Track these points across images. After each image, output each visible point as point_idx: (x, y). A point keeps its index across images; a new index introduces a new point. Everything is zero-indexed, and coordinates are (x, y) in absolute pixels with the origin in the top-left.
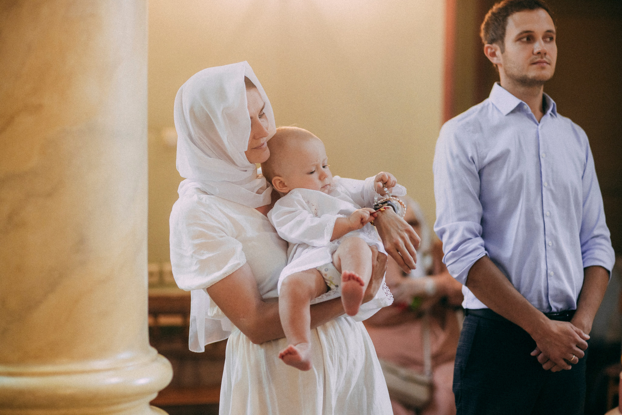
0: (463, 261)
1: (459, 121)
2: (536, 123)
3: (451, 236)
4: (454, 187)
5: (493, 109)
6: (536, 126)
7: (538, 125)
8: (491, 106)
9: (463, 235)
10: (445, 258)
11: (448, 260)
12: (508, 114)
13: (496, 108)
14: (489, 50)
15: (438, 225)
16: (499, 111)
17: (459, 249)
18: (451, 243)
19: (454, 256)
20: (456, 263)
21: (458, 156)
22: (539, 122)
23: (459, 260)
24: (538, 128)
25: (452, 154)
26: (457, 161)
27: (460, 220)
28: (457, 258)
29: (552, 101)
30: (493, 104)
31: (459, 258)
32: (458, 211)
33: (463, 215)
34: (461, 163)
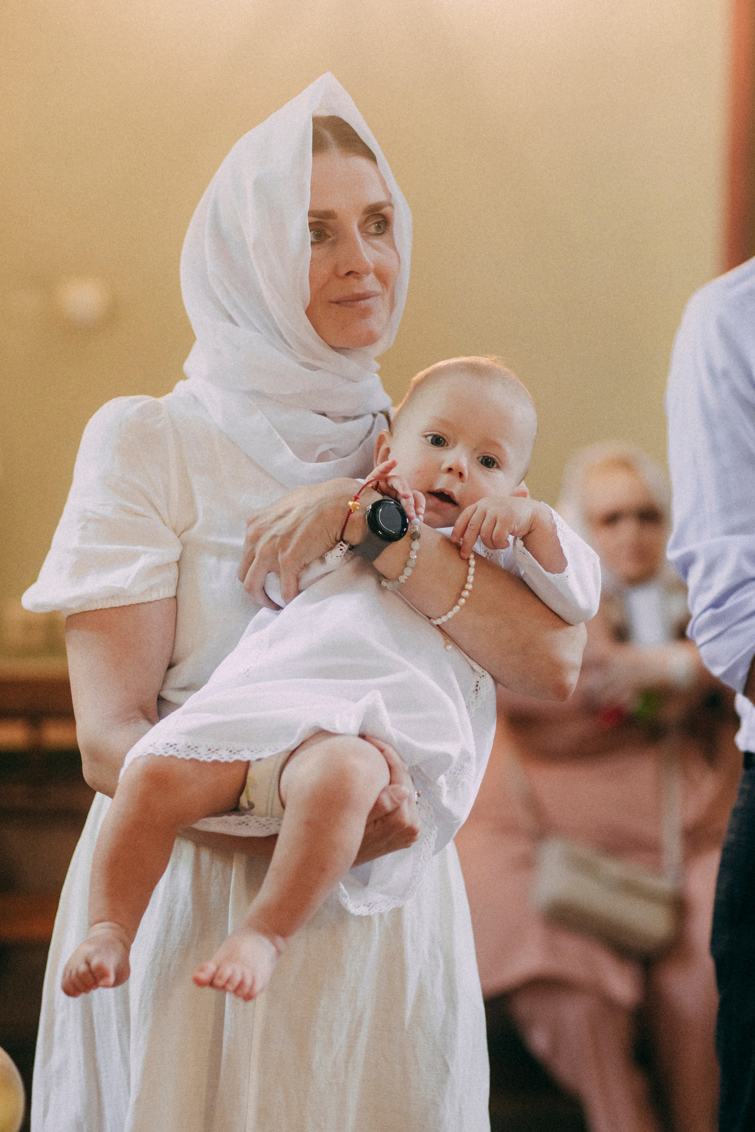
0: (738, 633)
1: (730, 286)
3: (709, 570)
4: (715, 449)
9: (738, 570)
10: (692, 628)
11: (701, 631)
15: (677, 545)
17: (729, 604)
18: (709, 588)
19: (715, 621)
20: (722, 638)
21: (726, 374)
23: (730, 631)
25: (711, 370)
26: (725, 387)
27: (733, 531)
28: (726, 626)
31: (729, 627)
32: (727, 510)
33: (738, 519)
34: (735, 392)
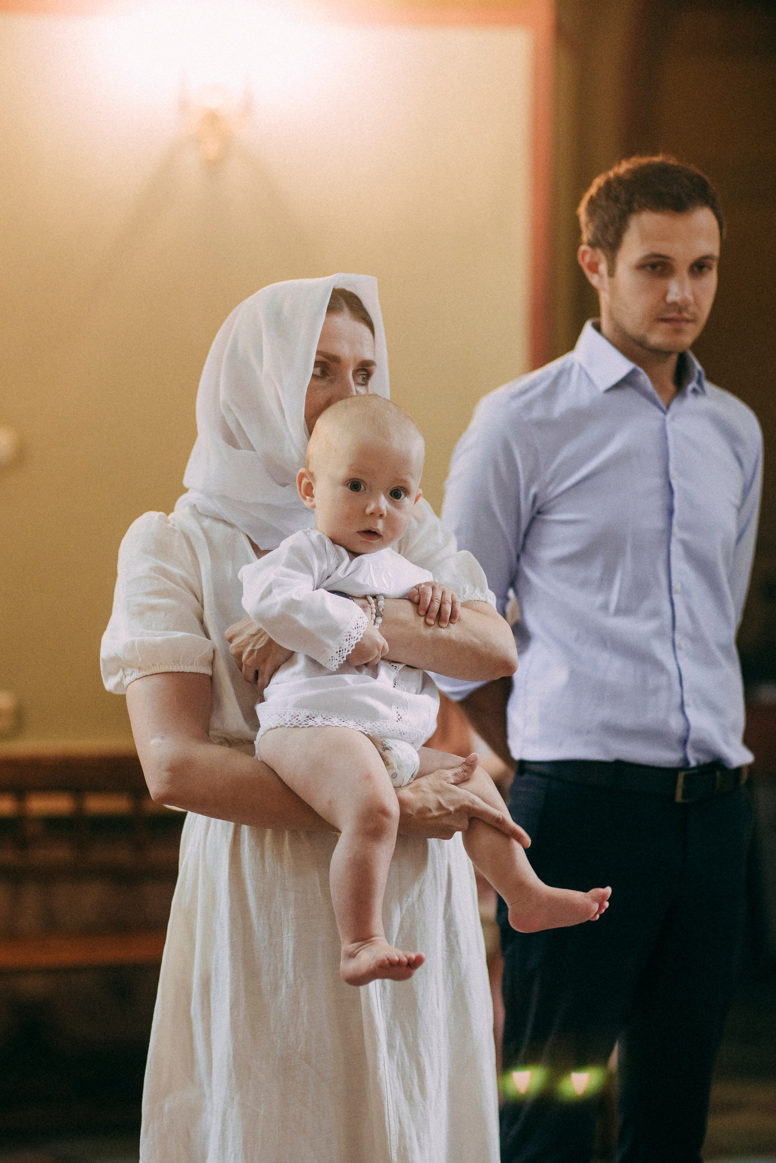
2: (660, 408)
5: (579, 376)
6: (660, 414)
7: (665, 413)
8: (576, 368)
12: (608, 390)
13: (587, 375)
14: (587, 258)
16: (590, 380)
22: (668, 407)
24: (664, 420)
29: (698, 366)
30: (581, 366)
